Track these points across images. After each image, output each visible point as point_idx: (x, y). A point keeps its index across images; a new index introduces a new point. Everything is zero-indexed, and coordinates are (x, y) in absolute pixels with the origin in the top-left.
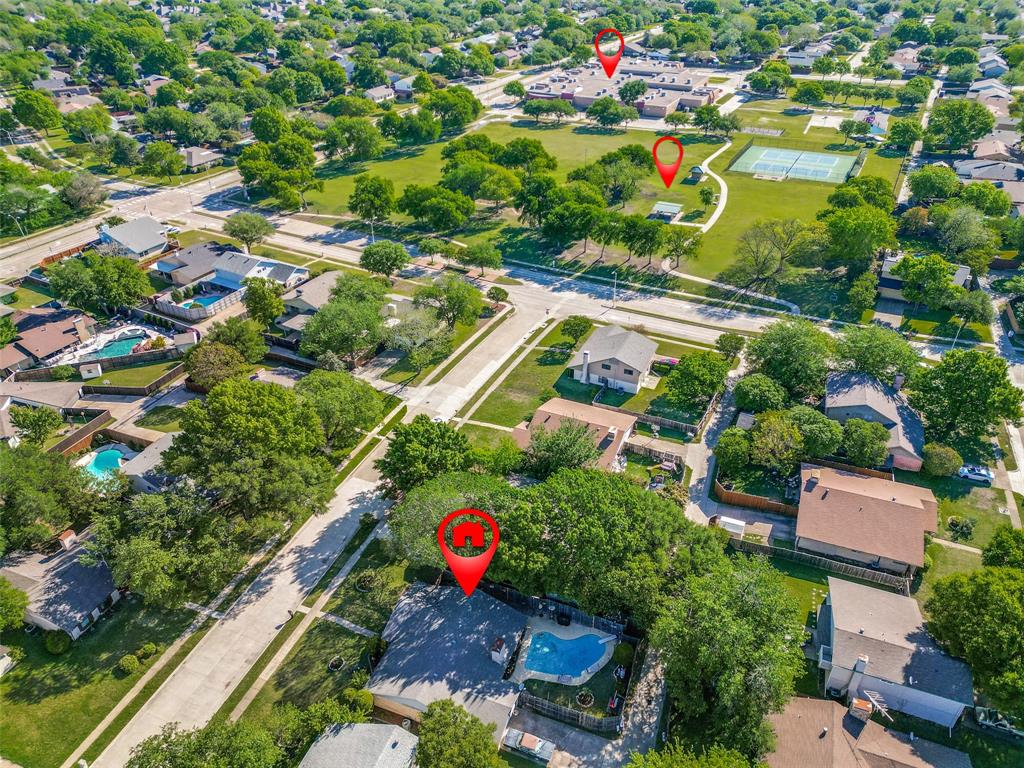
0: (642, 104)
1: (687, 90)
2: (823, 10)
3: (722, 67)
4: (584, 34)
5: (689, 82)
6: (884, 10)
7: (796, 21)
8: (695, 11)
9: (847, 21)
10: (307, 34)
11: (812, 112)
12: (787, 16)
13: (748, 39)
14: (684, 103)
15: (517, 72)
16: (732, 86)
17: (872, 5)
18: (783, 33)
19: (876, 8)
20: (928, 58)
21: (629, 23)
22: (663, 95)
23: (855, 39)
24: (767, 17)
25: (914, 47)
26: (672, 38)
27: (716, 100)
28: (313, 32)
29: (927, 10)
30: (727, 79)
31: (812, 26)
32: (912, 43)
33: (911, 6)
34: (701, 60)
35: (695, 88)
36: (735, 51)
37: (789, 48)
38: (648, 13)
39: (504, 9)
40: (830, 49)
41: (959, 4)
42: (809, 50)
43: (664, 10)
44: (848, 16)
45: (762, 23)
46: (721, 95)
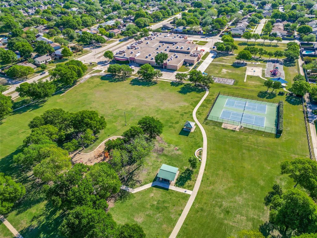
0: (166, 64)
1: (188, 53)
2: (242, 5)
3: (204, 35)
4: (149, 20)
5: (189, 49)
6: (264, 4)
7: (233, 11)
8: (195, 6)
9: (252, 9)
10: (34, 23)
11: (246, 64)
12: (229, 9)
13: (214, 22)
14: (186, 61)
15: (118, 40)
16: (208, 47)
17: (260, 2)
18: (228, 16)
19: (261, 3)
20: (288, 28)
21: (169, 13)
22: (177, 57)
23: (257, 19)
24: (222, 9)
25: (281, 22)
26: (184, 22)
27: (201, 57)
28: (36, 22)
29: (280, 4)
30: (207, 42)
31: (239, 12)
32: (279, 20)
33: (274, 2)
34: (196, 32)
35: (192, 53)
36: (209, 27)
37: (231, 23)
38: (176, 8)
39: (122, 8)
40: (247, 24)
41: (292, 1)
42: (239, 25)
43: (182, 6)
44: (252, 7)
45: (220, 12)
46: (204, 53)
